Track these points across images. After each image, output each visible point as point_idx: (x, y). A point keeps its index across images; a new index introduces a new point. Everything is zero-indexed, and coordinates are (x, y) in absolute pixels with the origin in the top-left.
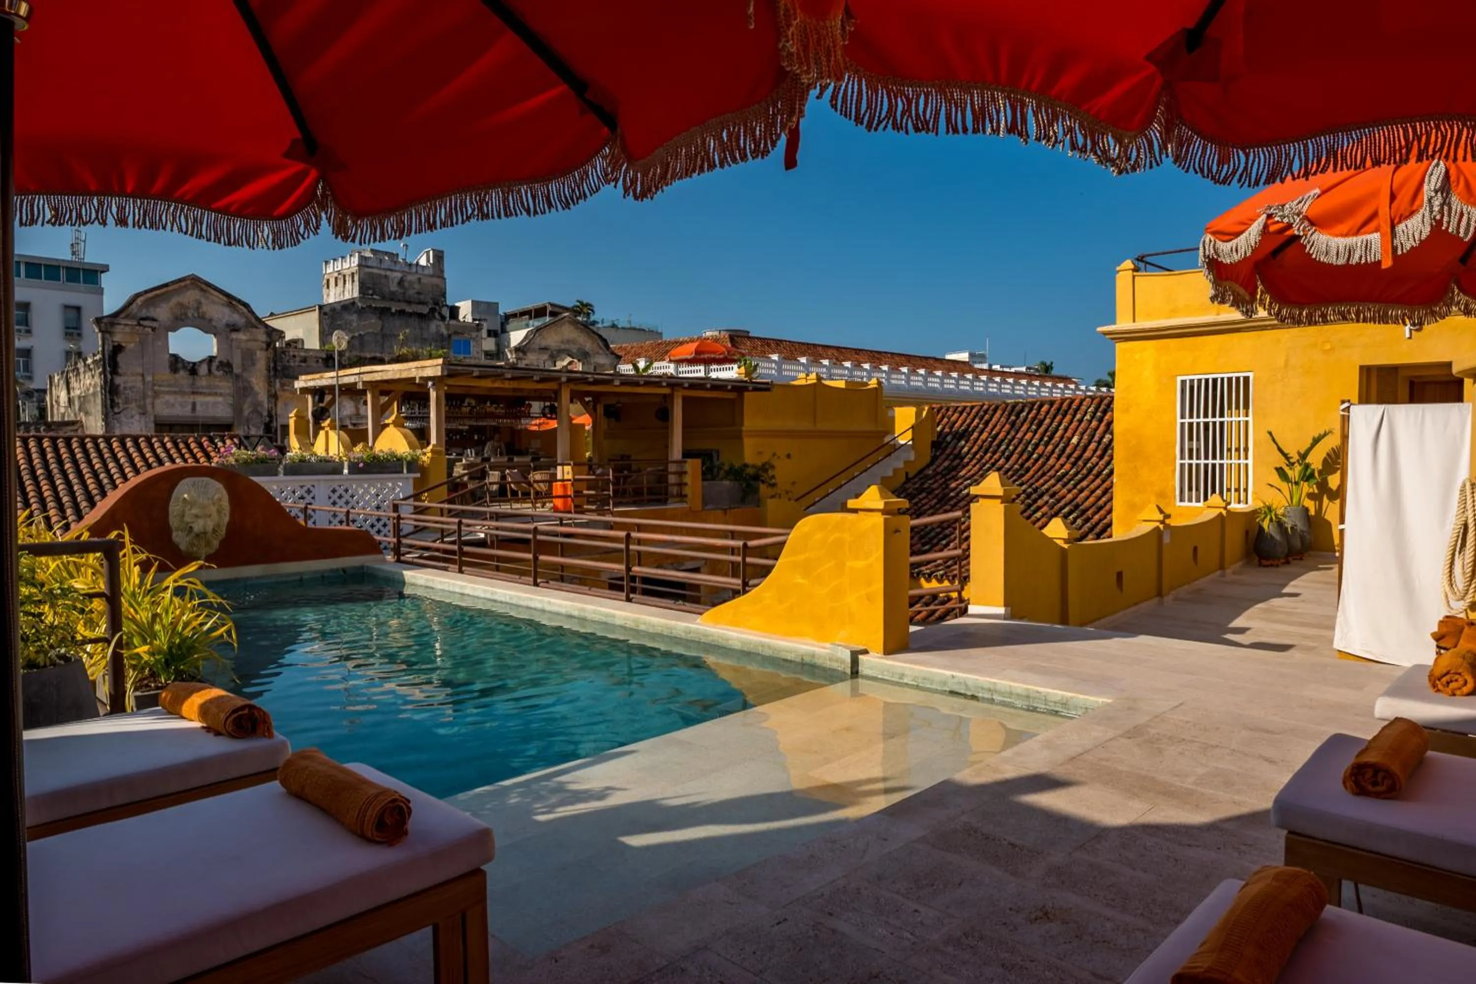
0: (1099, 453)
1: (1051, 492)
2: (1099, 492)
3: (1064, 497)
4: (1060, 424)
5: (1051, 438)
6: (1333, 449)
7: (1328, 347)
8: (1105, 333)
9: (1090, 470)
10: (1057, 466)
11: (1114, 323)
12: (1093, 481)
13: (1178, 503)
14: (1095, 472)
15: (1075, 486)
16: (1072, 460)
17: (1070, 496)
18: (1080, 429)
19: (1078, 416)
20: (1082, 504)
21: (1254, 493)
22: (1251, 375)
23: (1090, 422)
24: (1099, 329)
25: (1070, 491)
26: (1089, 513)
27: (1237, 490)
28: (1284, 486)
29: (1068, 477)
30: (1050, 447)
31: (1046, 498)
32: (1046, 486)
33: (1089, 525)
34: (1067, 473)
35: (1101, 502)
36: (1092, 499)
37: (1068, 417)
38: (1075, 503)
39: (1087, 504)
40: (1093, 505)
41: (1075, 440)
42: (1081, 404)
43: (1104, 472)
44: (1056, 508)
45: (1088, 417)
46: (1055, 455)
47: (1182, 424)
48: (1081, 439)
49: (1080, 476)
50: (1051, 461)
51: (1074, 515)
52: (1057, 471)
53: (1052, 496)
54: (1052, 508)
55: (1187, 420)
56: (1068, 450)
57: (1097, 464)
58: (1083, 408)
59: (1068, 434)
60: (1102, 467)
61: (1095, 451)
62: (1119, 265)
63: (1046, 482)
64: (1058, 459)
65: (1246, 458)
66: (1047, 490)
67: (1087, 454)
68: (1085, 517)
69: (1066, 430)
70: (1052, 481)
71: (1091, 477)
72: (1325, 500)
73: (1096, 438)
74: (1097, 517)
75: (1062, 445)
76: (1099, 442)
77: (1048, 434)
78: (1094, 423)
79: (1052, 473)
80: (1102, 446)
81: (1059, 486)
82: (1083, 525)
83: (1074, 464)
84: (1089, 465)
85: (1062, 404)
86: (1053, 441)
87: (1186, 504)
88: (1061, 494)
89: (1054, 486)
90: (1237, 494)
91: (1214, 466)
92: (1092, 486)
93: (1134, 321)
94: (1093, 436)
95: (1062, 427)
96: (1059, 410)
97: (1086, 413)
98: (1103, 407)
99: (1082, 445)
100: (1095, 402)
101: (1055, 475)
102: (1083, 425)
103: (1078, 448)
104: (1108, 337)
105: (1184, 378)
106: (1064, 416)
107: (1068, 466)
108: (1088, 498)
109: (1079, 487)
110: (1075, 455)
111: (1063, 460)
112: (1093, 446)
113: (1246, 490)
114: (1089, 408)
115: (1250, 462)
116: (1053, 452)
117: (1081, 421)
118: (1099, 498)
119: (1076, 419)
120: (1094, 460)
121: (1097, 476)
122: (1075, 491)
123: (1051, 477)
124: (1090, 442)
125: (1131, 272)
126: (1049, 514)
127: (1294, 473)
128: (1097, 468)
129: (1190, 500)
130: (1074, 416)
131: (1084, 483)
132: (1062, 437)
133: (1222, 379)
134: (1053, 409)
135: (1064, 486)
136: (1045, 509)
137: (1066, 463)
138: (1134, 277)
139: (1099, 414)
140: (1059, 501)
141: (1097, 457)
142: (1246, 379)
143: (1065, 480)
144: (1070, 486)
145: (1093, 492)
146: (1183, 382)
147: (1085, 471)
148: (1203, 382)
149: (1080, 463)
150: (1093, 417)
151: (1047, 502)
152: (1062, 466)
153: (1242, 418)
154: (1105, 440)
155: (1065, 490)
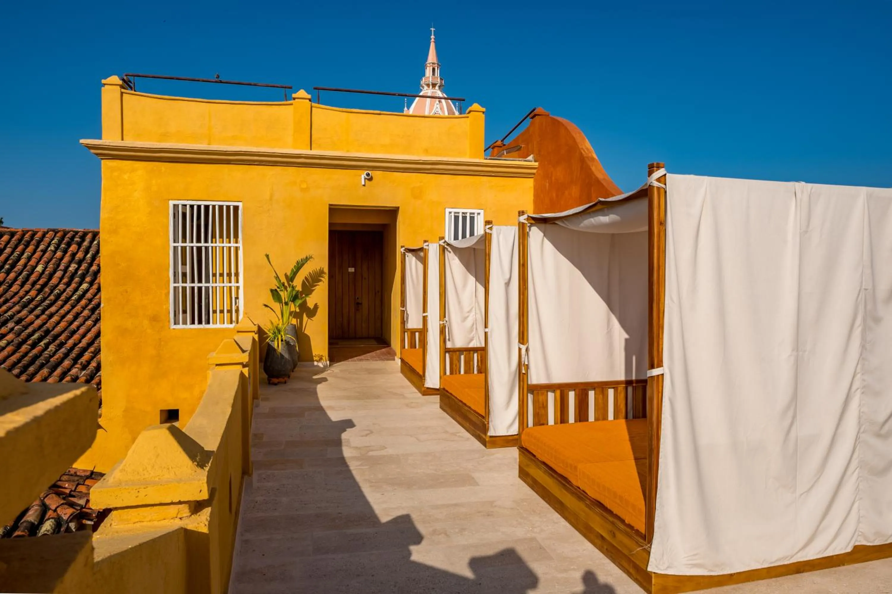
0: (65, 280)
1: (16, 318)
2: (70, 317)
3: (32, 323)
4: (22, 253)
5: (13, 266)
6: (310, 273)
7: (304, 186)
8: (90, 147)
9: (58, 296)
10: (22, 293)
11: (100, 138)
12: (62, 307)
13: (173, 326)
14: (63, 297)
15: (43, 312)
16: (38, 287)
17: (38, 322)
18: (45, 259)
19: (42, 247)
20: (54, 328)
21: (245, 313)
22: (240, 204)
23: (55, 252)
24: (82, 141)
25: (38, 317)
26: (62, 338)
27: (230, 311)
28: (277, 306)
29: (34, 303)
30: (12, 275)
31: (10, 325)
32: (10, 313)
33: (63, 350)
34: (32, 300)
35: (74, 326)
36: (63, 324)
37: (31, 248)
38: (45, 328)
39: (59, 329)
40: (65, 330)
41: (40, 268)
42: (44, 236)
43: (73, 298)
44: (24, 335)
45: (52, 248)
46: (18, 282)
47: (175, 248)
48: (46, 268)
49: (47, 302)
50: (15, 288)
51: (45, 341)
52: (22, 298)
53: (18, 322)
54: (18, 334)
55: (180, 244)
56: (33, 278)
57: (65, 290)
58: (47, 240)
59: (33, 262)
60: (70, 293)
61: (61, 279)
62: (105, 78)
63: (10, 308)
64: (22, 286)
65: (237, 282)
66: (12, 317)
67: (54, 281)
68: (57, 342)
69: (29, 259)
70: (17, 308)
71: (60, 303)
72: (305, 318)
73: (62, 267)
74: (71, 342)
75: (25, 273)
76: (65, 270)
77: (10, 262)
78: (59, 254)
79: (16, 299)
80: (68, 274)
81: (25, 312)
82: (56, 351)
83: (40, 291)
84: (56, 291)
85: (23, 235)
86: (16, 269)
87: (181, 326)
88: (28, 320)
89: (19, 312)
90: (229, 314)
91: (200, 289)
92: (62, 311)
93: (122, 139)
94: (58, 265)
95: (25, 255)
96: (20, 240)
97: (49, 245)
98: (66, 240)
99: (47, 273)
100: (59, 235)
101: (19, 302)
102: (47, 255)
103: (43, 276)
104: (92, 151)
105: (176, 202)
106: (27, 246)
107: (33, 293)
108: (58, 323)
109: (47, 312)
110: (41, 282)
111: (27, 287)
112: (59, 274)
113: (237, 311)
114: (53, 239)
115: (241, 284)
116: (15, 279)
117: (44, 251)
118: (71, 323)
119: (39, 249)
120: (61, 286)
121: (66, 302)
122: (44, 317)
123: (15, 304)
124: (55, 271)
125: (118, 87)
126: (16, 342)
127: (284, 295)
128: (65, 294)
129: (185, 323)
130: (37, 246)
131: (53, 309)
132: (25, 266)
133: (214, 207)
134: (14, 239)
135: (31, 311)
136: (10, 336)
137: (31, 289)
138: (122, 93)
139: (63, 246)
140: (26, 327)
141: (65, 284)
142: (236, 208)
143: (31, 306)
144: (37, 311)
145: (63, 317)
146: (176, 206)
147: (52, 297)
148: (195, 207)
149: (47, 289)
150: (57, 249)
151: (12, 329)
152: (27, 292)
153: (233, 245)
154: (70, 269)
155: (32, 317)
